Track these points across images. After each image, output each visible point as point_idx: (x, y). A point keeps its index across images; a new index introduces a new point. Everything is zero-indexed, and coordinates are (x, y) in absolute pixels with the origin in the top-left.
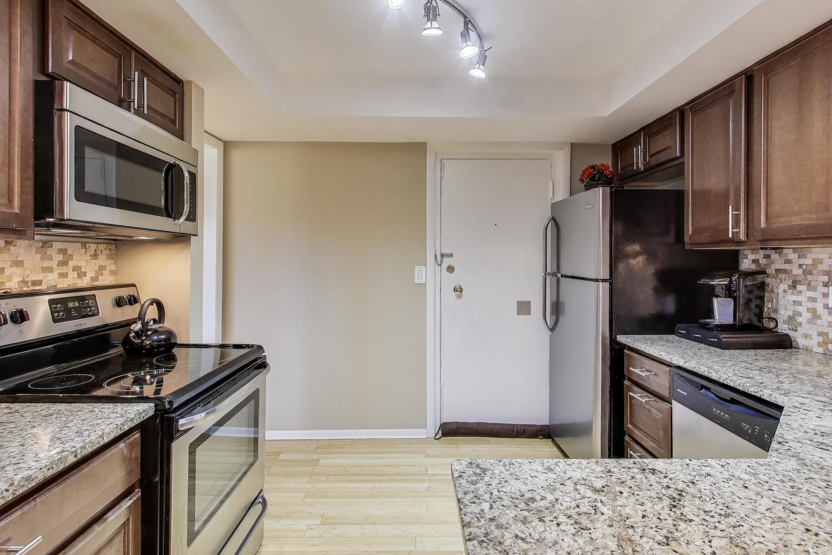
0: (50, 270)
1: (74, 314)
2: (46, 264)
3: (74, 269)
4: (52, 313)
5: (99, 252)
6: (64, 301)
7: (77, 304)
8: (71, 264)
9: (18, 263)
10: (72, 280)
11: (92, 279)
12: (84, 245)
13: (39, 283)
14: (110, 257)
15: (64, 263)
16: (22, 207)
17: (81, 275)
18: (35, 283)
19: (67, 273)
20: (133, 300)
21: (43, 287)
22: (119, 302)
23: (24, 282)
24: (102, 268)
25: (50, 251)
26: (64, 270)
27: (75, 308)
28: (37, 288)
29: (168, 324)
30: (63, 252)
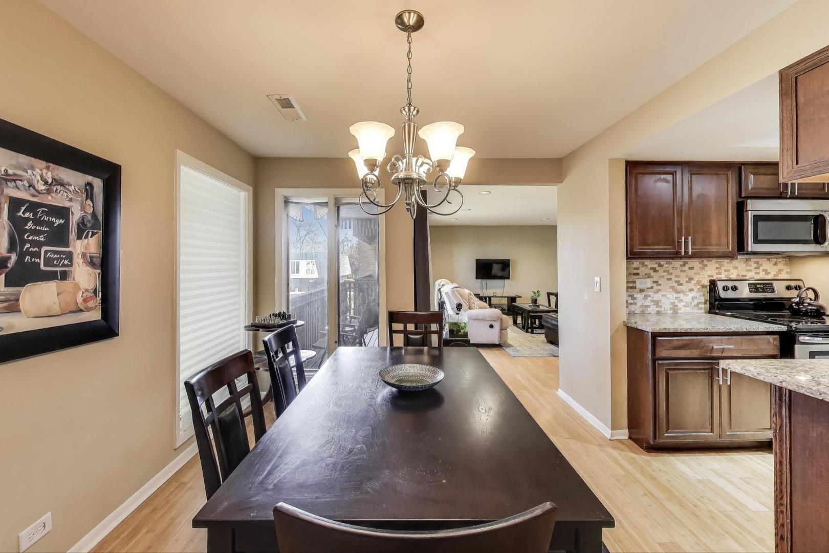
0: (750, 271)
1: (760, 290)
2: (749, 268)
3: (764, 270)
4: (750, 288)
5: (778, 263)
6: (755, 284)
7: (762, 286)
8: (761, 268)
9: (736, 268)
10: (762, 275)
11: (774, 276)
12: (769, 259)
13: (745, 276)
14: (786, 265)
15: (758, 268)
16: (732, 249)
17: (767, 273)
18: (743, 276)
19: (759, 273)
20: (798, 288)
21: (747, 278)
22: (789, 288)
23: (739, 276)
24: (780, 271)
25: (750, 263)
26: (758, 271)
27: (761, 288)
28: (744, 278)
29: (821, 302)
30: (757, 263)
